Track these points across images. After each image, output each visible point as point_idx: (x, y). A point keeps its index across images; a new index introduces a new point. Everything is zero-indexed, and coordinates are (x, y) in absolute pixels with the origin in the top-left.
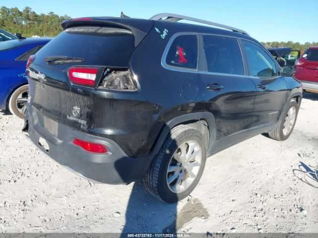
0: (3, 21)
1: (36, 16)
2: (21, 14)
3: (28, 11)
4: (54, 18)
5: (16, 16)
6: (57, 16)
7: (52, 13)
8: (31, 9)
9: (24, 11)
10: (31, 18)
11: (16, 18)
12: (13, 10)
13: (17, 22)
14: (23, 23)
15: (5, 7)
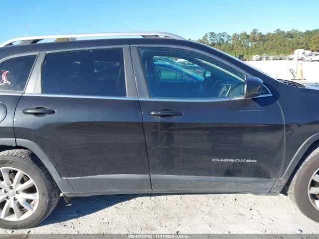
0: (233, 46)
1: (262, 36)
2: (248, 37)
3: (255, 33)
4: (279, 35)
5: (244, 39)
6: (283, 32)
7: (279, 30)
8: (258, 30)
9: (252, 33)
10: (258, 39)
11: (244, 42)
12: (242, 34)
13: (244, 45)
14: (250, 44)
15: (236, 34)
